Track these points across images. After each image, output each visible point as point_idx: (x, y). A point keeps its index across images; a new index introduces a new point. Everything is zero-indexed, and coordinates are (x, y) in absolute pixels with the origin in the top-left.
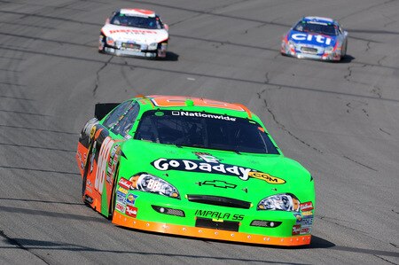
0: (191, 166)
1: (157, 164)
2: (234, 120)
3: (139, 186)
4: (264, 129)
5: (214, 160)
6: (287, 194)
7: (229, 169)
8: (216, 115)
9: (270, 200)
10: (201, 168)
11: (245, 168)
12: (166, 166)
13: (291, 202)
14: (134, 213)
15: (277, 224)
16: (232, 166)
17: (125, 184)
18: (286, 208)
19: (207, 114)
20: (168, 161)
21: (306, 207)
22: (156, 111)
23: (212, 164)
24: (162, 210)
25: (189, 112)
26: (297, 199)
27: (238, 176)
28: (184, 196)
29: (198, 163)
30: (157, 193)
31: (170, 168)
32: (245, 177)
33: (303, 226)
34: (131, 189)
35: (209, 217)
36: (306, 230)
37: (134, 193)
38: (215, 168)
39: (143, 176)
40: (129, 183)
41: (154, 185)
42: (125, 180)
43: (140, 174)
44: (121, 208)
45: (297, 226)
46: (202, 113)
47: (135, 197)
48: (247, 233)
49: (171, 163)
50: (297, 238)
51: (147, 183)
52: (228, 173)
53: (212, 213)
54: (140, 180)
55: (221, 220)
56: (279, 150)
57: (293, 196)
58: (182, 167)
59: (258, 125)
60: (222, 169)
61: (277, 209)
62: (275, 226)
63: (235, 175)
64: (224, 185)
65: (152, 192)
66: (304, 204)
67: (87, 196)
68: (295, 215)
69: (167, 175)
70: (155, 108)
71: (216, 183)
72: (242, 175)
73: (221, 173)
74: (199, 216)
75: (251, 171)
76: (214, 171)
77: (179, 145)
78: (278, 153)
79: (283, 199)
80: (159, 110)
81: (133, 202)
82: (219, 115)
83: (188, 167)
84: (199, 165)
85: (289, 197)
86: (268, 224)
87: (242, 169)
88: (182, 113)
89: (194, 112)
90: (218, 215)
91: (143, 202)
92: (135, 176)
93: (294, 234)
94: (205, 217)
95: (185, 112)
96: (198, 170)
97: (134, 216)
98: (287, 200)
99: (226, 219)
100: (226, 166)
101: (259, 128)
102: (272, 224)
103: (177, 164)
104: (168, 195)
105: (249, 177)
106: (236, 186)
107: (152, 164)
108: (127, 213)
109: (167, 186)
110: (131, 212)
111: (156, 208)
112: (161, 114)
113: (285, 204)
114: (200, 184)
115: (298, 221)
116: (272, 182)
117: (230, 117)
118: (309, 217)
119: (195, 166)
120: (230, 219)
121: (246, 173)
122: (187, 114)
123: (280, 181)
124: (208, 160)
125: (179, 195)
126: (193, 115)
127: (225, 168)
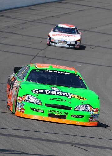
0: (48, 92)
1: (34, 91)
2: (69, 74)
3: (26, 100)
4: (81, 78)
5: (58, 90)
6: (87, 104)
7: (64, 94)
8: (61, 72)
9: (80, 107)
10: (52, 93)
11: (70, 94)
13: (89, 108)
14: (23, 111)
15: (82, 116)
16: (65, 93)
17: (20, 99)
18: (87, 110)
19: (58, 71)
20: (38, 90)
21: (96, 110)
22: (36, 70)
24: (35, 110)
25: (50, 70)
26: (91, 106)
27: (67, 97)
28: (44, 104)
29: (51, 91)
30: (33, 103)
31: (39, 93)
32: (70, 97)
33: (94, 118)
34: (23, 101)
35: (54, 113)
36: (95, 120)
38: (58, 93)
39: (28, 96)
40: (22, 98)
41: (32, 99)
42: (20, 97)
43: (26, 95)
44: (18, 109)
45: (91, 118)
46: (55, 71)
47: (24, 104)
48: (69, 120)
49: (40, 91)
50: (91, 123)
51: (29, 99)
52: (63, 95)
53: (55, 112)
54: (26, 97)
55: (59, 114)
56: (87, 87)
57: (90, 105)
59: (79, 76)
60: (61, 93)
61: (82, 110)
62: (81, 117)
63: (66, 96)
64: (61, 100)
65: (31, 102)
66: (95, 109)
67: (8, 105)
68: (90, 113)
69: (38, 96)
70: (36, 69)
71: (58, 99)
72: (69, 96)
73: (60, 95)
74: (50, 112)
75: (73, 95)
76: (57, 94)
77: (45, 84)
78: (86, 88)
79: (85, 106)
80: (37, 69)
81: (23, 106)
82: (62, 72)
83: (46, 93)
84: (51, 92)
85: (88, 106)
86: (78, 116)
87: (69, 94)
88: (47, 71)
89: (52, 70)
90: (58, 112)
91: (27, 106)
92: (24, 96)
93: (90, 121)
94: (52, 113)
95: (48, 70)
96: (50, 94)
97: (23, 112)
98: (87, 107)
99: (61, 114)
100: (63, 92)
101: (79, 78)
102: (80, 117)
103: (42, 91)
104: (37, 104)
105: (72, 97)
106: (66, 101)
107: (32, 91)
108: (21, 111)
109: (37, 100)
110: (22, 110)
111: (32, 109)
112: (38, 71)
113: (86, 108)
114: (51, 99)
115: (91, 116)
116: (81, 99)
117: (67, 73)
118: (96, 114)
119: (50, 92)
120: (63, 114)
121: (71, 95)
122: (49, 71)
123: (85, 99)
124: (55, 90)
125: (42, 104)
126: (52, 71)
127: (62, 93)
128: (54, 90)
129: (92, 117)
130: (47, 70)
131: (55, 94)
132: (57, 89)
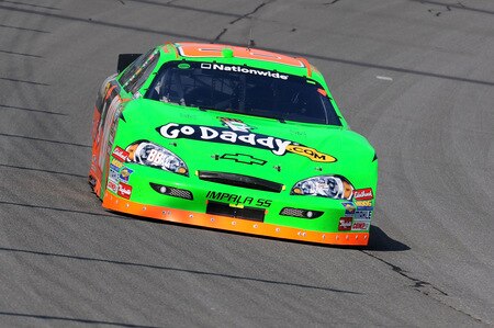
0: (210, 134)
1: (164, 130)
2: (285, 78)
3: (137, 158)
4: (326, 91)
6: (335, 176)
7: (260, 141)
8: (261, 70)
9: (310, 183)
10: (222, 137)
11: (283, 141)
12: (175, 133)
13: (340, 186)
14: (128, 192)
15: (317, 214)
16: (267, 137)
17: (120, 154)
18: (332, 194)
19: (249, 68)
20: (180, 127)
21: (363, 195)
22: (180, 62)
23: (239, 133)
24: (163, 190)
25: (225, 65)
26: (349, 183)
27: (271, 150)
28: (194, 173)
29: (220, 130)
30: (159, 167)
31: (181, 135)
32: (281, 151)
33: (357, 220)
34: (126, 162)
35: (225, 201)
36: (360, 226)
37: (130, 166)
38: (242, 138)
39: (144, 145)
40: (126, 154)
41: (156, 157)
42: (120, 149)
43: (139, 142)
44: (113, 186)
45: (347, 220)
46: (242, 67)
47: (130, 171)
48: (274, 224)
49: (183, 130)
50: (347, 235)
51: (147, 154)
52: (258, 146)
53: (229, 197)
54: (139, 150)
55: (241, 206)
56: (343, 121)
57: (343, 179)
58: (197, 135)
59: (318, 86)
60: (251, 139)
61: (319, 195)
62: (313, 217)
63: (267, 148)
64: (249, 160)
65: (153, 166)
66: (360, 191)
67: (91, 178)
68: (345, 205)
69: (175, 145)
70: (180, 59)
71: (240, 158)
72: (276, 148)
73: (249, 145)
74: (211, 199)
75: (292, 144)
76: (239, 142)
77: (203, 108)
78: (340, 124)
79: (329, 182)
80: (184, 61)
81: (127, 178)
82: (265, 71)
83: (205, 135)
84: (220, 133)
85: (338, 180)
86: (304, 213)
87: (278, 142)
88: (215, 67)
89: (231, 66)
90: (237, 199)
91: (140, 177)
92: (133, 144)
93: (341, 229)
94: (218, 201)
95: (219, 65)
96: (218, 140)
97: (127, 196)
98: (335, 184)
99: (247, 204)
100: (258, 136)
101: (320, 90)
102: (310, 214)
103: (192, 131)
104: (173, 171)
105: (287, 151)
106: (265, 162)
107: (158, 129)
108: (119, 193)
109: (172, 158)
110: (124, 191)
111: (156, 187)
112: (187, 66)
113: (332, 188)
114: (217, 157)
115: (347, 212)
116: (317, 159)
117: (281, 74)
118: (365, 208)
119: (215, 134)
120: (254, 205)
121: (283, 147)
122: (221, 68)
123: (328, 159)
124: (235, 128)
125: (187, 171)
126: (229, 69)
127: (256, 140)
128: (230, 129)
129: (349, 216)
130: (215, 62)
131: (233, 140)
132: (241, 123)
